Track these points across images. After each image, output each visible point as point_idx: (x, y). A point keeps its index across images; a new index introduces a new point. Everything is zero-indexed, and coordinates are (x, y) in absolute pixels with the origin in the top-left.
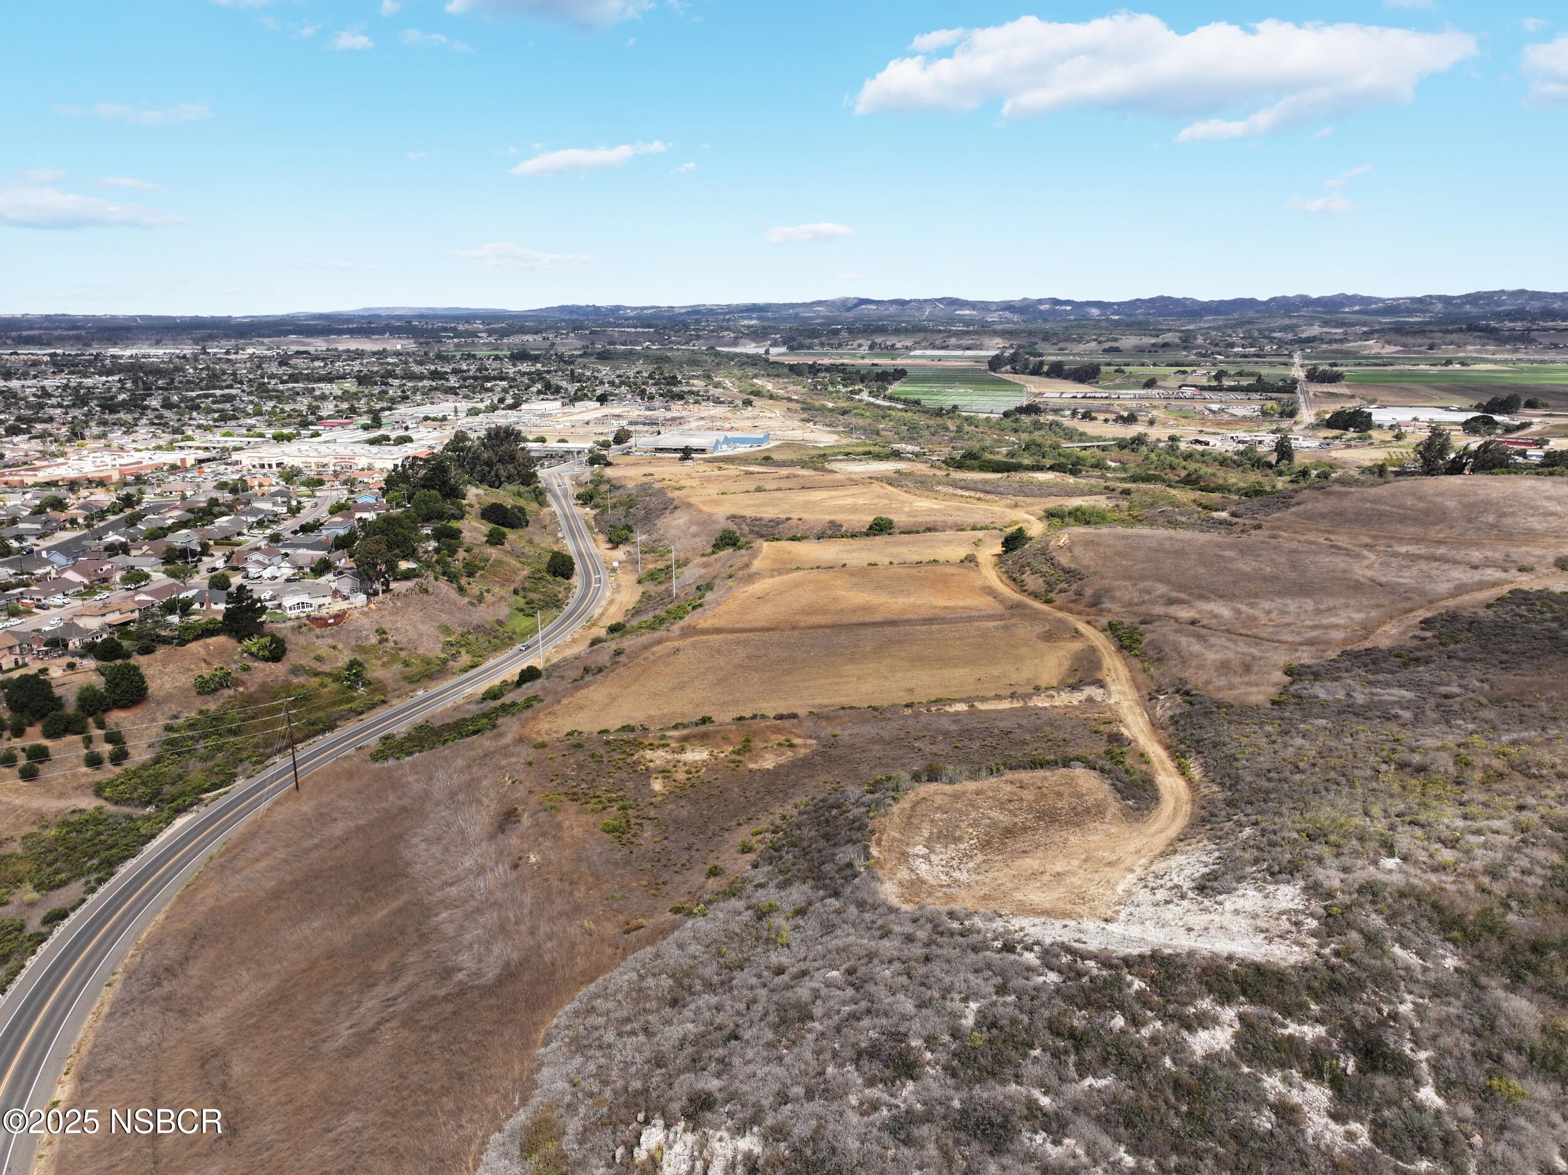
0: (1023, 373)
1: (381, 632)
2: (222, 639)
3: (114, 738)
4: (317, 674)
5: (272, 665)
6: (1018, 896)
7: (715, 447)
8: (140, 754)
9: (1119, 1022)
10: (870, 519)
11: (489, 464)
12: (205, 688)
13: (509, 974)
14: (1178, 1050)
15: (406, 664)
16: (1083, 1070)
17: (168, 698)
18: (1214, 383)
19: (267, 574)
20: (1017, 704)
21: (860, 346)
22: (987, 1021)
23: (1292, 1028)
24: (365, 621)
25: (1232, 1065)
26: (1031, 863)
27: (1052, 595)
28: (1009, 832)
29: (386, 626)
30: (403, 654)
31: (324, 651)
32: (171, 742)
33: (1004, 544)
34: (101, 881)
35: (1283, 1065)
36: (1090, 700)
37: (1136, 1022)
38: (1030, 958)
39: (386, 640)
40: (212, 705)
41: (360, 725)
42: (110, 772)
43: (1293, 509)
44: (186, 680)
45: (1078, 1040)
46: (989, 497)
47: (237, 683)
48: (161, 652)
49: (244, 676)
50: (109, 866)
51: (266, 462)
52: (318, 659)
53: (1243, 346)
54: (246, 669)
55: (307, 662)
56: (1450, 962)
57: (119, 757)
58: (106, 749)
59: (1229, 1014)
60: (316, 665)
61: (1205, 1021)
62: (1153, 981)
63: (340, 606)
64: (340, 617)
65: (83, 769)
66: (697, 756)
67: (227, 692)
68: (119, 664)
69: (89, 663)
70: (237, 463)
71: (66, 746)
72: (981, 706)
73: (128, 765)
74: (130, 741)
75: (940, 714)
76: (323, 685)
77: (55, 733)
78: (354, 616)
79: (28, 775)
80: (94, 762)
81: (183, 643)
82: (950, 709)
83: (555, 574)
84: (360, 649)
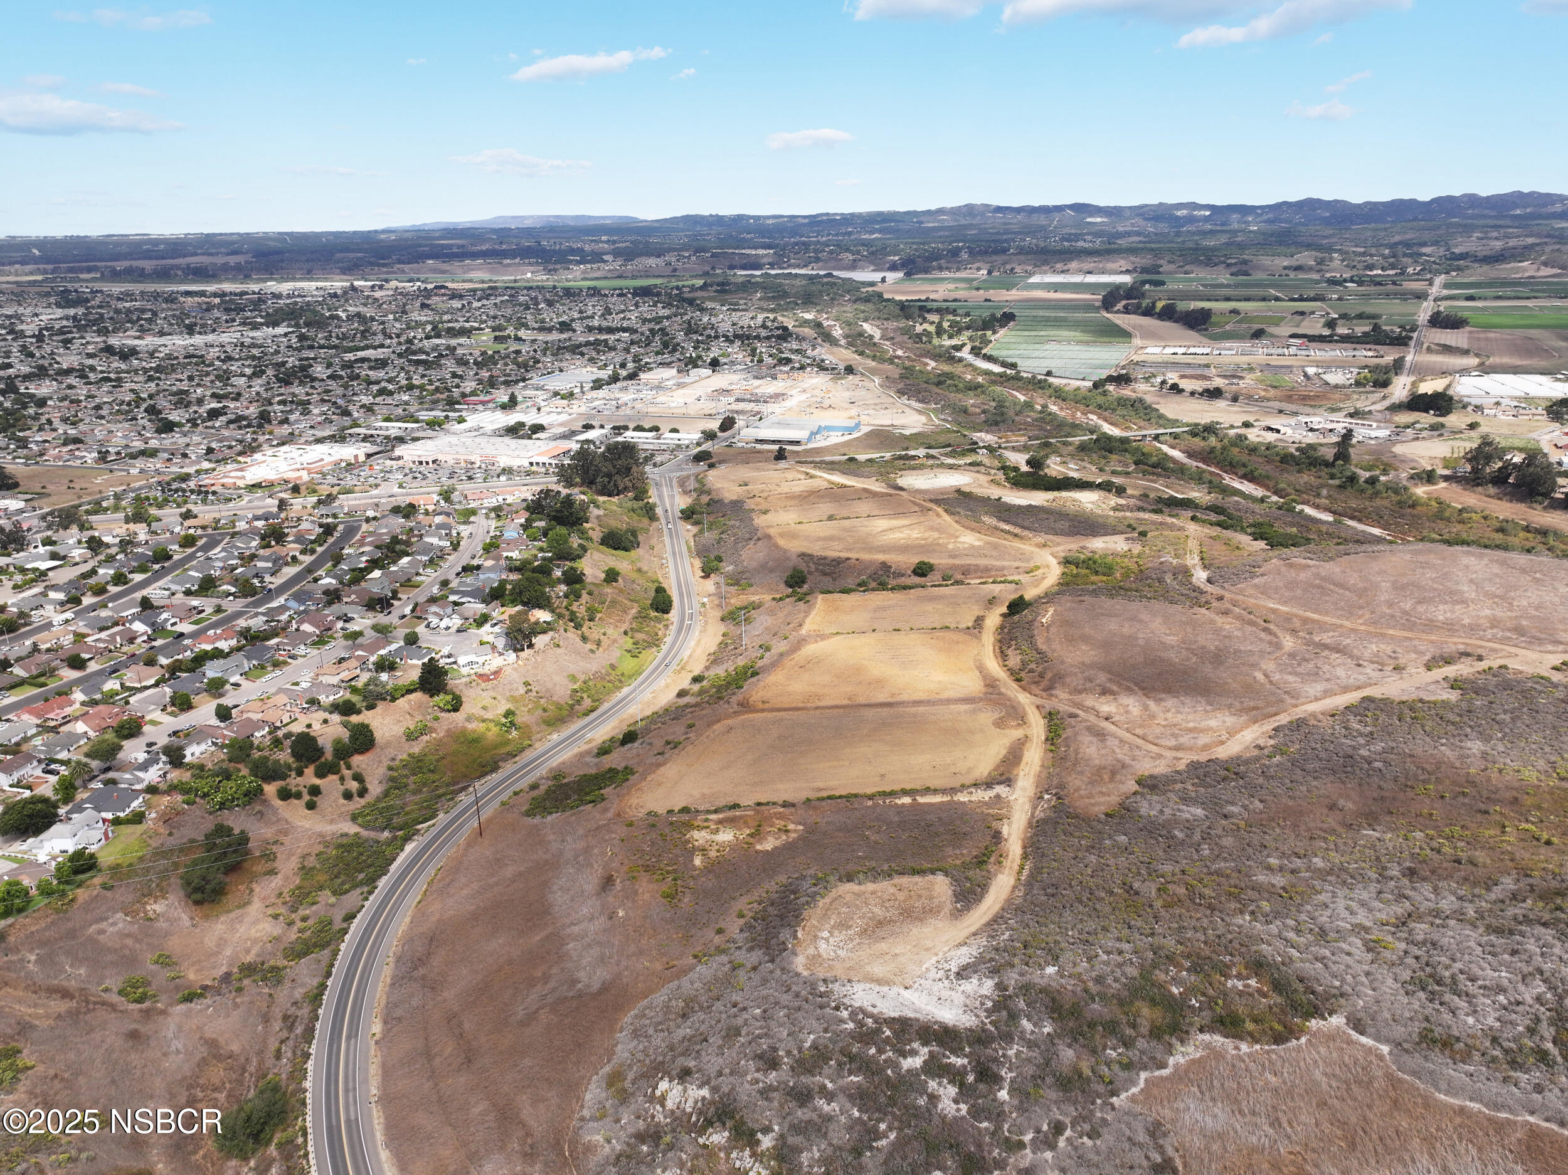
0: (1134, 313)
1: (527, 684)
2: (418, 696)
3: (358, 778)
4: (484, 721)
5: (454, 715)
6: (868, 968)
7: (809, 440)
8: (375, 789)
9: (873, 1051)
10: (915, 560)
11: (609, 475)
12: (411, 736)
13: (605, 988)
14: (896, 1066)
15: (545, 710)
16: (850, 1073)
17: (388, 744)
18: (1326, 332)
19: (443, 624)
20: (946, 799)
21: (978, 269)
22: (815, 1046)
23: (953, 1059)
24: (515, 675)
25: (918, 1075)
26: (883, 946)
27: (1023, 674)
28: (880, 924)
29: (532, 680)
30: (542, 701)
31: (488, 702)
32: (392, 779)
33: (1009, 607)
34: (371, 893)
35: (940, 1076)
36: (998, 796)
37: (880, 1051)
38: (845, 1014)
39: (531, 690)
40: (416, 749)
41: (516, 767)
42: (358, 803)
43: (1256, 581)
44: (399, 730)
45: (852, 1058)
46: (1026, 533)
47: (433, 730)
48: (381, 706)
49: (436, 725)
50: (372, 881)
51: (424, 459)
52: (484, 708)
53: (1383, 269)
54: (437, 719)
55: (477, 711)
56: (1046, 1030)
57: (362, 793)
58: (354, 786)
59: (925, 1050)
60: (482, 713)
61: (914, 1053)
62: (894, 1032)
63: (496, 662)
64: (497, 673)
65: (342, 801)
66: (726, 836)
67: (425, 738)
68: (355, 719)
69: (336, 718)
70: (399, 458)
71: (330, 783)
72: (921, 800)
73: (369, 798)
74: (368, 779)
75: (890, 806)
76: (488, 730)
77: (320, 774)
78: (508, 671)
79: (311, 806)
80: (348, 796)
81: (394, 700)
82: (899, 802)
83: (657, 610)
84: (513, 699)
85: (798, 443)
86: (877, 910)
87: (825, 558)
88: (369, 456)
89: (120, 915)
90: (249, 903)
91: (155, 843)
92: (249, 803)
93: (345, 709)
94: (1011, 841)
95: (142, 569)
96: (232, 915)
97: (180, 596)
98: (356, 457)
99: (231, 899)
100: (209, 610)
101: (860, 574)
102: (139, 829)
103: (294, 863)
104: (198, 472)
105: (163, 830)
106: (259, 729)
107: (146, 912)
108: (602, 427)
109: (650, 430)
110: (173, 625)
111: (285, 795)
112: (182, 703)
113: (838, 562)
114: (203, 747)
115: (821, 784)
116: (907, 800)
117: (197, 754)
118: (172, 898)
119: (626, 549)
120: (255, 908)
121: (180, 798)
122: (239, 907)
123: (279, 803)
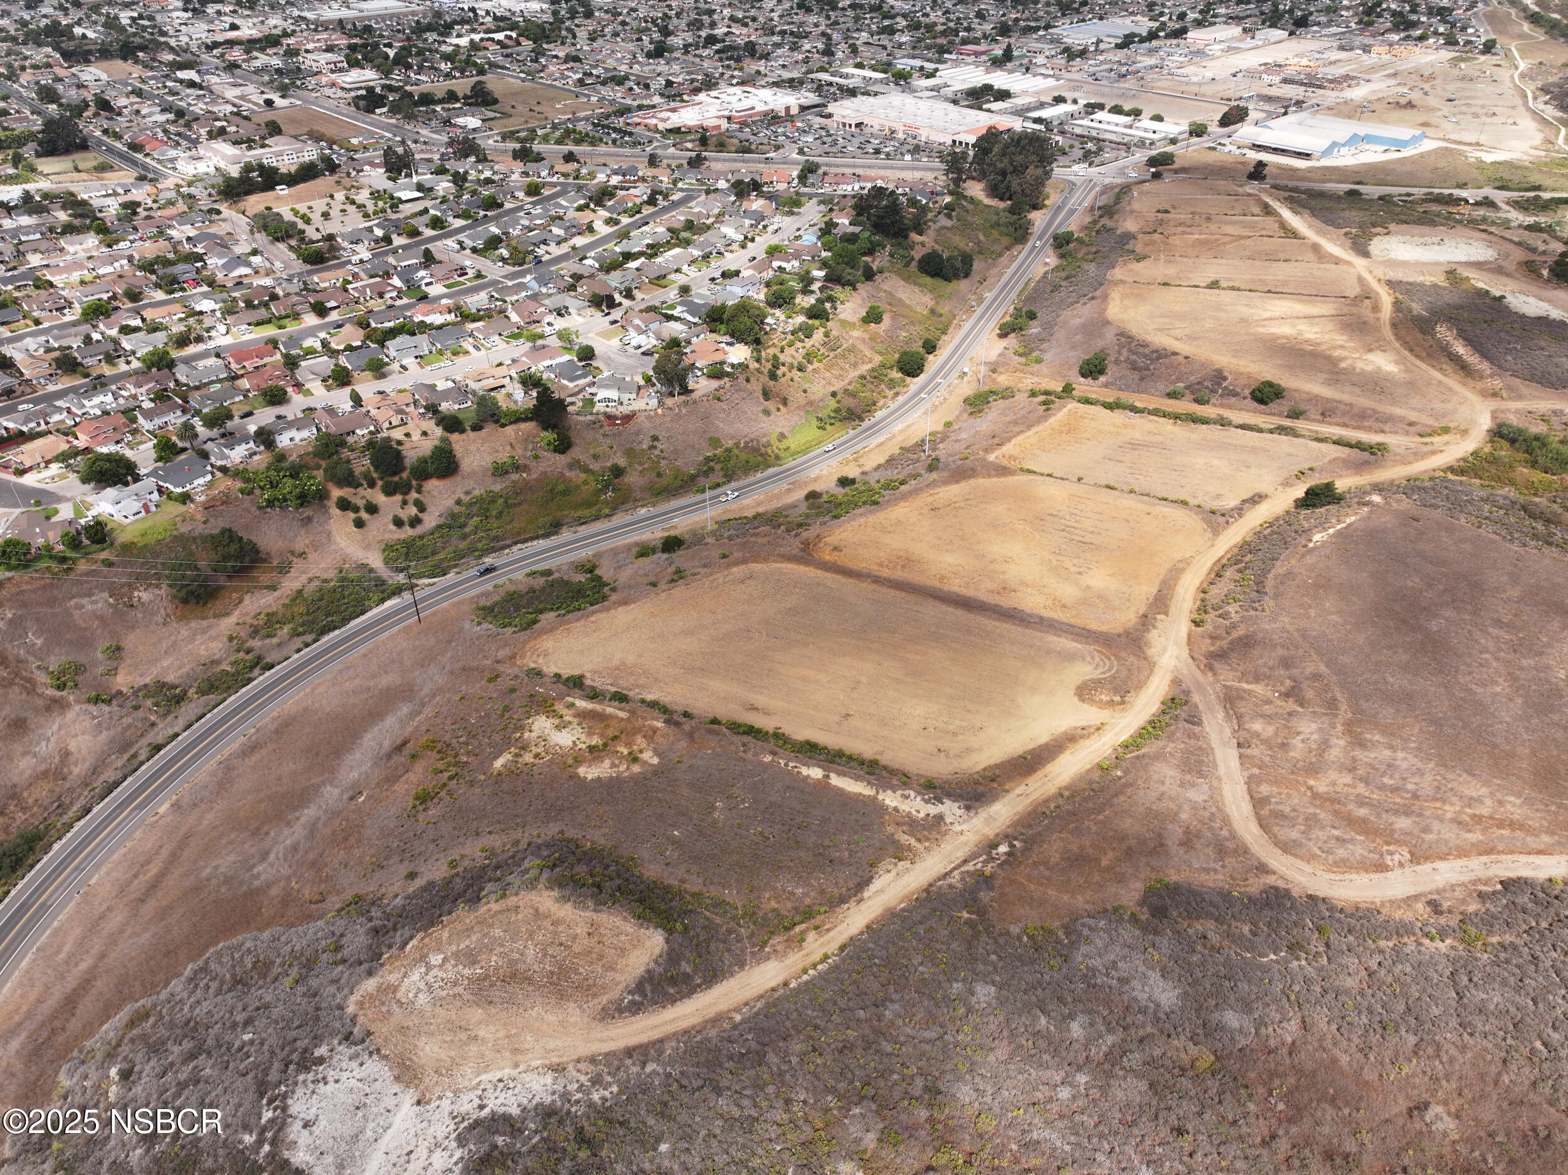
1: (655, 438)
2: (530, 426)
3: (421, 508)
5: (557, 456)
6: (423, 1040)
7: (1327, 153)
8: (430, 521)
10: (1262, 370)
12: (500, 471)
15: (659, 475)
17: (471, 475)
19: (634, 342)
24: (647, 425)
26: (475, 1015)
27: (1213, 615)
28: (511, 977)
29: (662, 435)
30: (663, 463)
31: (602, 449)
32: (453, 515)
33: (1306, 494)
34: (307, 645)
36: (940, 818)
38: (267, 1116)
39: (655, 447)
40: (497, 487)
42: (408, 532)
44: (490, 461)
47: (526, 468)
48: (489, 429)
49: (533, 464)
50: (323, 632)
52: (595, 457)
54: (536, 457)
55: (585, 457)
57: (415, 522)
58: (411, 512)
60: (590, 462)
64: (628, 418)
65: (392, 527)
66: (564, 739)
67: (515, 477)
68: (455, 437)
69: (438, 432)
70: (830, 116)
71: (389, 505)
72: (836, 781)
73: (419, 530)
74: (431, 508)
75: (790, 773)
76: (585, 482)
77: (389, 491)
78: (641, 418)
79: (359, 524)
80: (398, 523)
81: (503, 426)
82: (805, 771)
83: (901, 369)
84: (630, 453)
85: (1307, 156)
86: (531, 952)
87: (1145, 345)
88: (803, 109)
89: (106, 595)
90: (227, 614)
91: (184, 529)
92: (302, 505)
93: (452, 424)
94: (863, 906)
95: (465, 215)
96: (205, 623)
97: (468, 251)
98: (788, 109)
99: (218, 605)
100: (471, 273)
101: (1179, 380)
102: (182, 508)
103: (296, 585)
104: (640, 107)
105: (200, 517)
106: (361, 427)
107: (131, 598)
108: (1075, 102)
109: (1128, 114)
110: (427, 284)
111: (344, 505)
112: (341, 378)
113: (1160, 355)
114: (305, 434)
115: (761, 700)
116: (816, 773)
117: (297, 440)
118: (164, 591)
119: (948, 279)
120: (228, 624)
121: (239, 485)
122: (216, 616)
123: (338, 511)
